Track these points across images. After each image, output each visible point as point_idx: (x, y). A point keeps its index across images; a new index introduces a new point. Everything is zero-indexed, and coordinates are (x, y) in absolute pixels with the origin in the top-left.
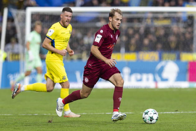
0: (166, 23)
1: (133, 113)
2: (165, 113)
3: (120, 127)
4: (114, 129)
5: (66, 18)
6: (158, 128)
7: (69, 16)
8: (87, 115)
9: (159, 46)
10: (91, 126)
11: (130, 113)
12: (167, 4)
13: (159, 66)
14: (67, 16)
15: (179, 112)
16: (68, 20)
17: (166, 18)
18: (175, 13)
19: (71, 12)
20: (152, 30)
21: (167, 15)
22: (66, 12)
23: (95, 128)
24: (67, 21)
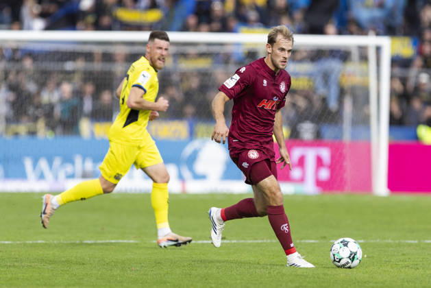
0: (203, 64)
1: (136, 242)
2: (200, 242)
3: (111, 270)
4: (100, 273)
5: (159, 51)
6: (188, 271)
7: (164, 48)
8: (46, 244)
9: (190, 110)
10: (53, 266)
11: (132, 241)
12: (205, 27)
13: (188, 150)
14: (161, 48)
15: (228, 242)
16: (162, 55)
17: (202, 55)
18: (221, 44)
19: (167, 39)
20: (175, 78)
21: (204, 49)
22: (157, 40)
23: (62, 271)
24: (159, 59)
